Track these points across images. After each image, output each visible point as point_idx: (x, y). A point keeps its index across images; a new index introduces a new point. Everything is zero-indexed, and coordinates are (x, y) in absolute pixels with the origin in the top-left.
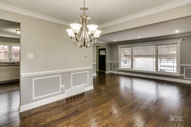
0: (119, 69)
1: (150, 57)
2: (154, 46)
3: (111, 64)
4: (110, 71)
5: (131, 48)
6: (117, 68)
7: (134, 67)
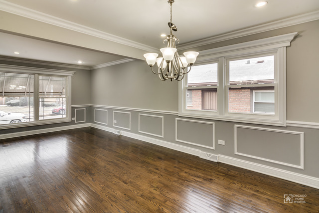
2: (32, 76)
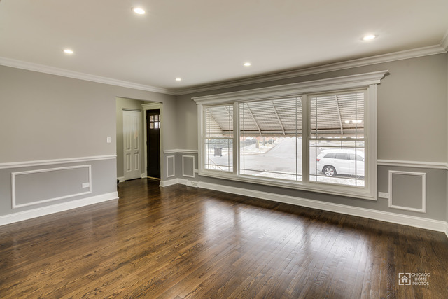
0: (202, 172)
1: (291, 135)
2: (299, 99)
3: (178, 155)
4: (177, 179)
5: (231, 107)
6: (195, 171)
7: (241, 167)
